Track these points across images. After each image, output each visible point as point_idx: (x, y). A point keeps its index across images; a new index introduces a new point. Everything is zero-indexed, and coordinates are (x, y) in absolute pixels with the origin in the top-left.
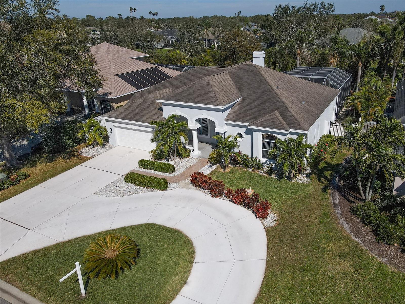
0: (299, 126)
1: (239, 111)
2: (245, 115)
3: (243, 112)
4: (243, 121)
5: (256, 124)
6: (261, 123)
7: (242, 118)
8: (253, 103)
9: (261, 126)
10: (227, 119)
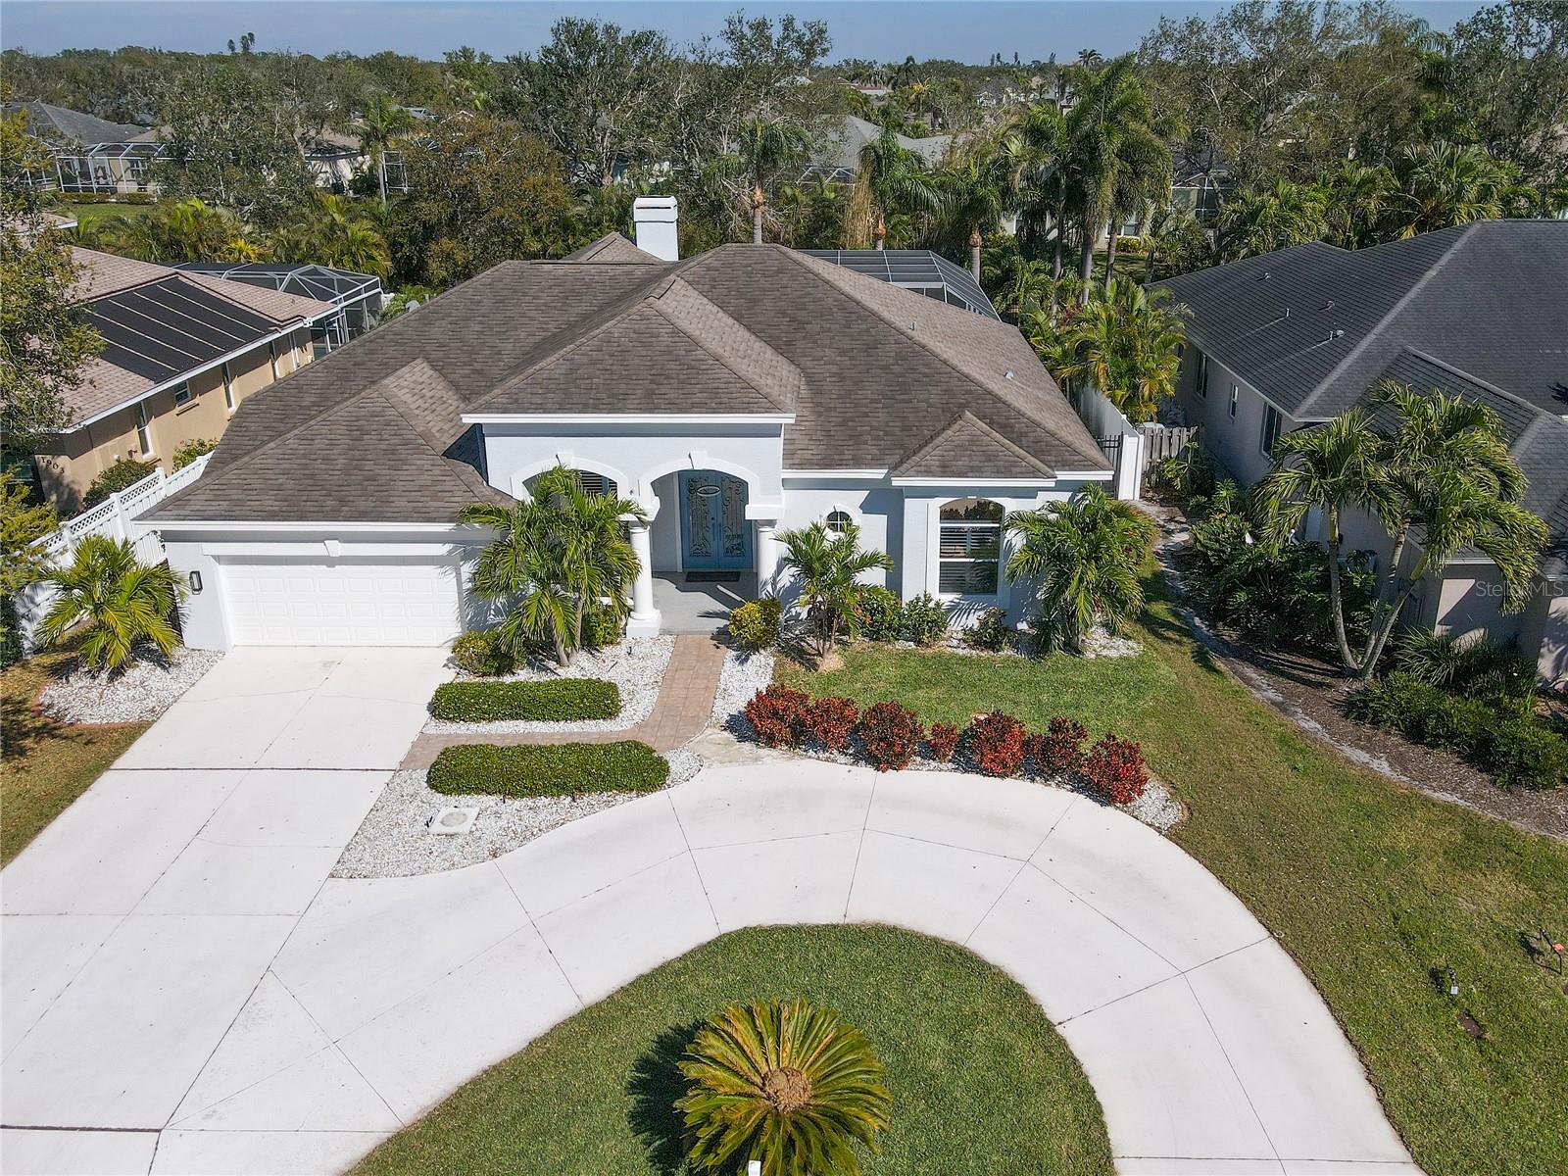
0: (1076, 458)
1: (819, 428)
2: (857, 439)
3: (835, 428)
4: (857, 463)
5: (923, 469)
6: (939, 460)
7: (851, 452)
8: (860, 392)
9: (945, 470)
10: (791, 462)
